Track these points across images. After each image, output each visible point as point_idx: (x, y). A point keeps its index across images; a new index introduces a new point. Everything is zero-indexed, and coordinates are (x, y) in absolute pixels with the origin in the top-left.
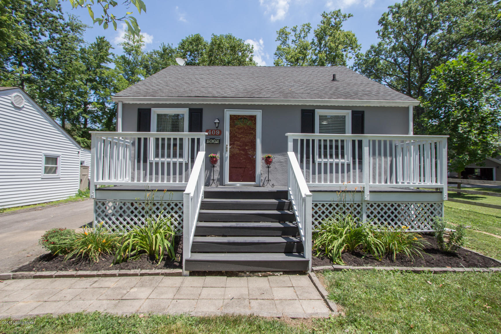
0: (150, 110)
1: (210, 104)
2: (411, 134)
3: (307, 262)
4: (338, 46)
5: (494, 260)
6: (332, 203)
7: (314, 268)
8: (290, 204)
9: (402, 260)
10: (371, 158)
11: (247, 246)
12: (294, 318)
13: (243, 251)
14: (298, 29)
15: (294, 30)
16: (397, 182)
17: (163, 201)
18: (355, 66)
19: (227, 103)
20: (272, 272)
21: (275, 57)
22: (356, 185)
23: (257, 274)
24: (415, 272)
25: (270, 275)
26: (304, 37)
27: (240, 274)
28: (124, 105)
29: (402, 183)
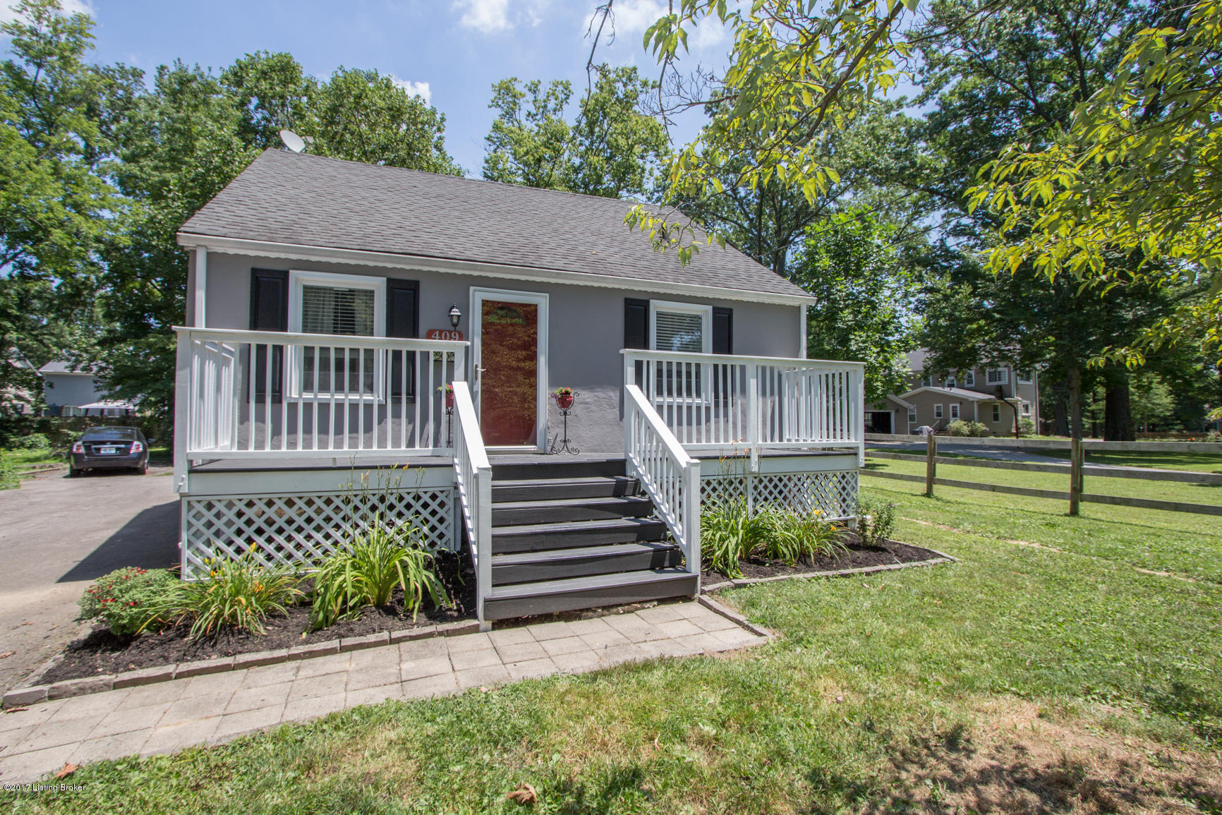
0: (286, 274)
1: (437, 273)
2: (803, 357)
3: (695, 578)
4: (632, 147)
5: (929, 551)
6: (710, 478)
7: (706, 588)
8: (637, 483)
9: (823, 562)
10: (760, 399)
11: (586, 565)
12: (722, 652)
13: (580, 574)
14: (543, 90)
15: (534, 89)
16: (781, 440)
17: (350, 493)
18: (658, 192)
19: (476, 273)
20: (640, 602)
21: (488, 147)
22: (740, 446)
23: (615, 610)
24: (843, 576)
25: (637, 609)
26: (555, 110)
27: (584, 614)
28: (211, 256)
29: (797, 440)
